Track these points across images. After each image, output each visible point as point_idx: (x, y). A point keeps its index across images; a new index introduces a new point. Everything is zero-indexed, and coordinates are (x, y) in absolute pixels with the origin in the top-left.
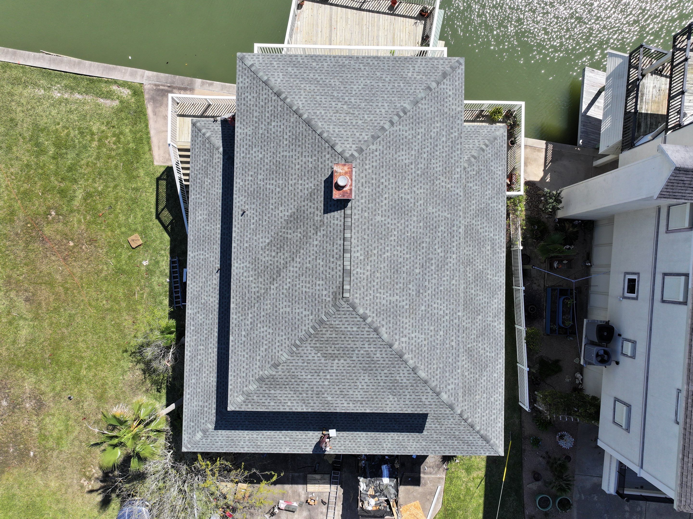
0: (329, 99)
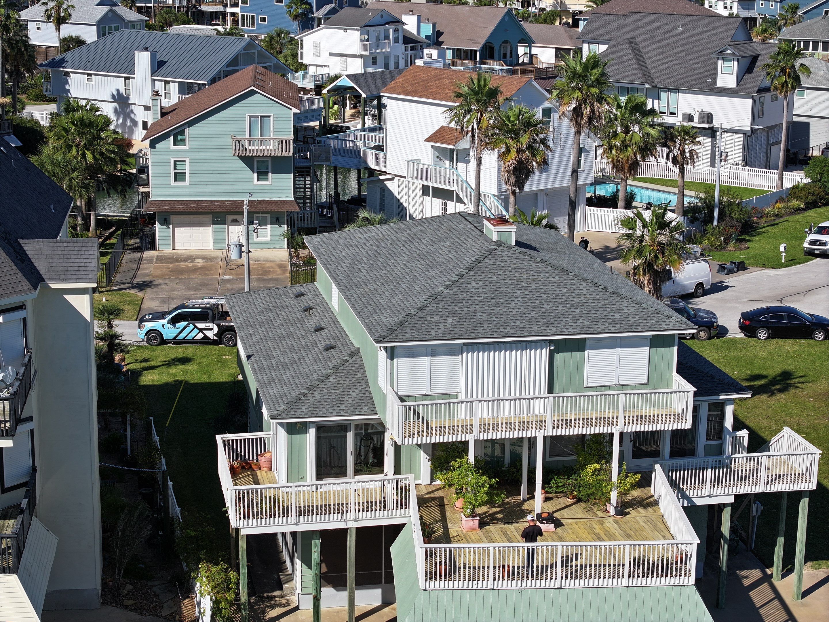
0: (550, 291)
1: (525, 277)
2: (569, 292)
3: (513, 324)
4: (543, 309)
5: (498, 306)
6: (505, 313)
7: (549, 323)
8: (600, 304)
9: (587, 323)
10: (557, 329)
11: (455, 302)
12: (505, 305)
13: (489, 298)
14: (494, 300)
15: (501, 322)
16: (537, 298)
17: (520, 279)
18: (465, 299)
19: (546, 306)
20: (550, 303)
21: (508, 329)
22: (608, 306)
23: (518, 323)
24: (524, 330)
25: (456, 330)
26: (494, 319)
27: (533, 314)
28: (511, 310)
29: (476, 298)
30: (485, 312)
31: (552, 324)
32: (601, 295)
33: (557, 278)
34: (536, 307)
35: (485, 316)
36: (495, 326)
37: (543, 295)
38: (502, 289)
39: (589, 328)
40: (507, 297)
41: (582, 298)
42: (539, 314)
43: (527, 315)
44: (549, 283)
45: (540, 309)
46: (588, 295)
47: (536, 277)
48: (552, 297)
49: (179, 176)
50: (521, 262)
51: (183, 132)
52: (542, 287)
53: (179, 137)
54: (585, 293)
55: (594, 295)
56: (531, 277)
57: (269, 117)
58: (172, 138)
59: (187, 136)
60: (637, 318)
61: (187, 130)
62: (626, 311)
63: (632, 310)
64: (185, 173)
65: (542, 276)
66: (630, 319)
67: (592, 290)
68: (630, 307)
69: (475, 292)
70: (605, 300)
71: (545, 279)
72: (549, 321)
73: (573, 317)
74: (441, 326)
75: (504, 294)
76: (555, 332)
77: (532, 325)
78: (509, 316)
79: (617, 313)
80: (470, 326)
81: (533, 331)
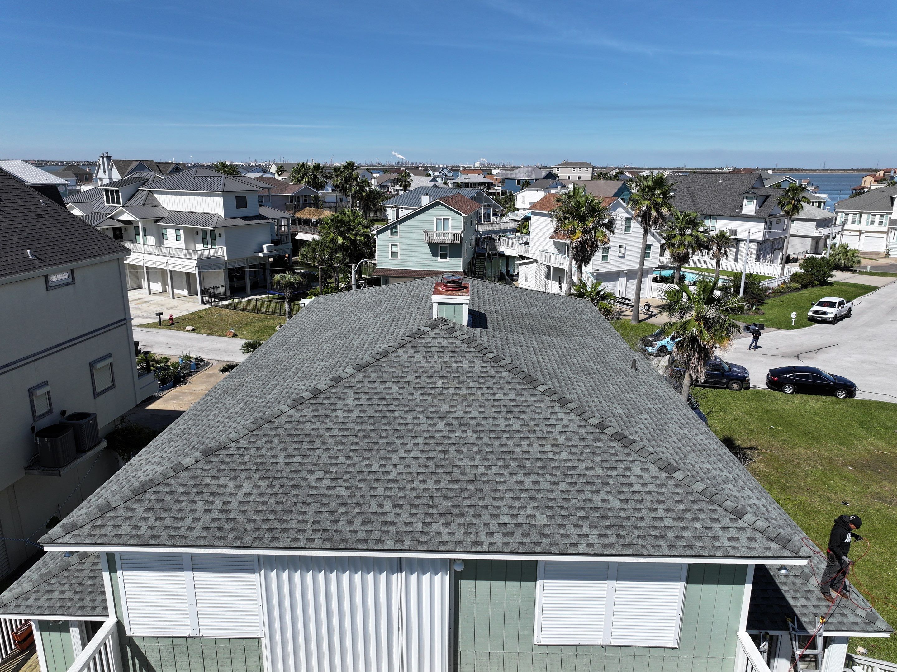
1: (453, 390)
2: (525, 429)
3: (374, 508)
4: (456, 471)
5: (367, 455)
6: (371, 477)
7: (456, 511)
8: (582, 465)
9: (541, 519)
10: (466, 533)
11: (290, 439)
12: (383, 453)
13: (361, 434)
14: (366, 441)
15: (351, 501)
16: (456, 440)
17: (441, 394)
18: (314, 433)
19: (466, 461)
20: (477, 456)
21: (357, 525)
22: (599, 471)
23: (387, 508)
24: (392, 529)
25: (241, 517)
26: (342, 490)
27: (430, 484)
28: (389, 468)
29: (336, 432)
30: (334, 469)
31: (462, 515)
32: (588, 442)
33: (512, 396)
34: (445, 463)
35: (327, 482)
36: (332, 513)
37: (470, 433)
38: (396, 414)
39: (543, 535)
40: (397, 434)
41: (548, 448)
42: (444, 485)
43: (416, 484)
44: (493, 406)
45: (450, 469)
46: (561, 441)
47: (473, 390)
48: (486, 440)
49: (394, 254)
50: (458, 358)
51: (396, 227)
52: (474, 414)
53: (394, 230)
54: (556, 435)
55: (575, 442)
56: (464, 390)
57: (448, 219)
58: (390, 230)
59: (398, 230)
60: (661, 513)
61: (398, 226)
62: (637, 488)
63: (652, 488)
64: (397, 253)
65: (485, 390)
66: (645, 513)
67: (573, 428)
68: (647, 479)
69: (340, 419)
70: (594, 454)
71: (487, 396)
72: (458, 506)
73: (513, 498)
74: (218, 504)
75: (395, 426)
76: (459, 543)
77: (416, 515)
78: (376, 485)
79: (615, 495)
80: (278, 508)
81: (410, 535)
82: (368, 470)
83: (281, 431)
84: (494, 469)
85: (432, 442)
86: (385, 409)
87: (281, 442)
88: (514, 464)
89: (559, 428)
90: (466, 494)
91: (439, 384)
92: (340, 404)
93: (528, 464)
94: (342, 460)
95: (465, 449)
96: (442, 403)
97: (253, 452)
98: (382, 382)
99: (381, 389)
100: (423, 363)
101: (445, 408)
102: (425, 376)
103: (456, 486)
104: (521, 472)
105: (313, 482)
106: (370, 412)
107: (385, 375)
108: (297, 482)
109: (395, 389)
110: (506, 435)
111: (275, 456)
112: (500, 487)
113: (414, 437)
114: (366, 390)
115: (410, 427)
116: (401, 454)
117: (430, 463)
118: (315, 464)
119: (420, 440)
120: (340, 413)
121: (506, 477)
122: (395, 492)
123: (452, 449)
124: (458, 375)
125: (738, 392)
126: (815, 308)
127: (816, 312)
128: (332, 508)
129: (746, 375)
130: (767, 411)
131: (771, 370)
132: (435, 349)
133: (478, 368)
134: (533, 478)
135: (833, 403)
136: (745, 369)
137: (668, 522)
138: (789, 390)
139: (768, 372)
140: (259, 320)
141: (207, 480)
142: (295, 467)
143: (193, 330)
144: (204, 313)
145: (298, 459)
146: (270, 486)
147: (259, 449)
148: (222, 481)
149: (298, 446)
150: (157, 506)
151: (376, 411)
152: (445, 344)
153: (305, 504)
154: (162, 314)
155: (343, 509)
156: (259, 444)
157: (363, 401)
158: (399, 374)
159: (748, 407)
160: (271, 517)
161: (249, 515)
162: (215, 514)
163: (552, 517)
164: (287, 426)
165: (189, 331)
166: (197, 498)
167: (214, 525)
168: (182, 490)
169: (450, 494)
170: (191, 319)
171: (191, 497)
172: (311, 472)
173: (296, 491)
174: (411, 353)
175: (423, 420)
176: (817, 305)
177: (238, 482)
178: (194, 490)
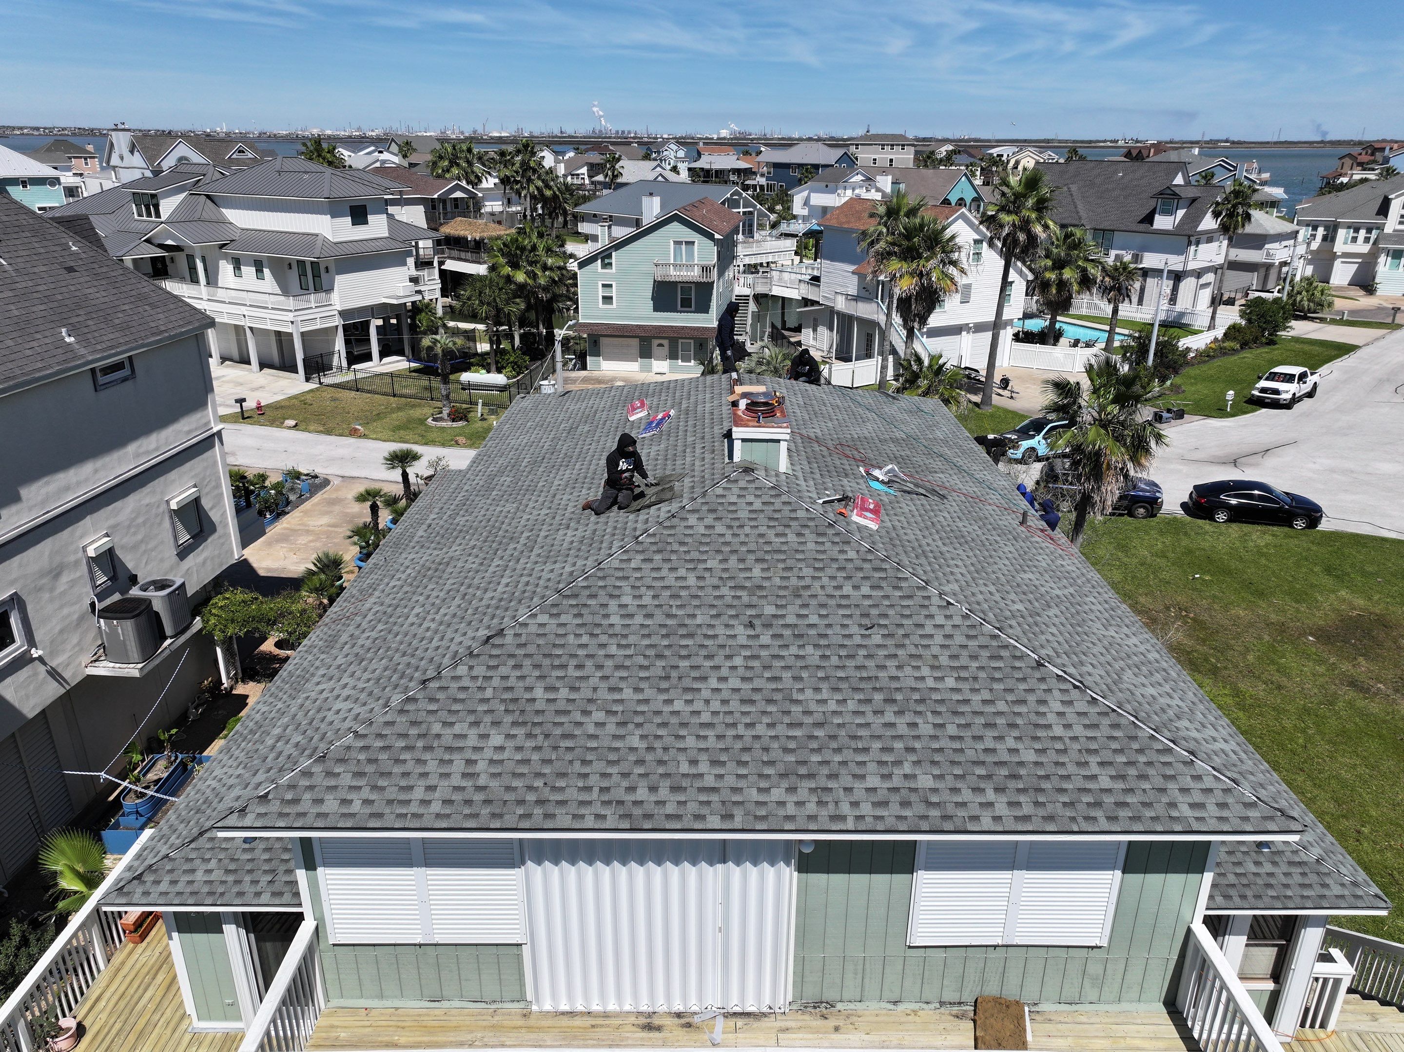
1: (777, 581)
2: (890, 642)
3: (685, 768)
4: (796, 709)
5: (664, 685)
6: (674, 720)
7: (803, 771)
8: (976, 698)
9: (925, 781)
10: (820, 803)
11: (547, 662)
12: (687, 683)
13: (651, 652)
14: (660, 663)
15: (649, 757)
16: (791, 661)
17: (760, 587)
18: (581, 652)
19: (809, 693)
20: (824, 686)
21: (664, 793)
23: (704, 767)
24: (714, 798)
25: (494, 784)
26: (635, 741)
27: (760, 730)
28: (698, 705)
29: (613, 650)
30: (619, 708)
31: (811, 776)
32: (984, 662)
34: (778, 696)
35: (611, 728)
36: (625, 775)
39: (929, 804)
40: (704, 652)
41: (925, 671)
42: (781, 730)
44: (840, 606)
45: (787, 706)
49: (607, 300)
51: (610, 256)
53: (607, 261)
57: (693, 243)
58: (600, 261)
59: (613, 261)
61: (614, 254)
64: (612, 297)
69: (618, 629)
70: (993, 679)
71: (830, 591)
72: (804, 763)
73: (883, 750)
74: (458, 766)
75: (699, 640)
76: (812, 818)
77: (745, 776)
78: (683, 732)
79: (1027, 742)
80: (547, 770)
81: (741, 808)
82: (667, 709)
83: (531, 649)
84: (851, 705)
85: (756, 663)
86: (680, 612)
87: (537, 666)
88: (878, 697)
89: (939, 639)
90: (814, 745)
91: (757, 572)
92: (613, 603)
93: (899, 697)
94: (627, 693)
95: (805, 675)
96: (763, 602)
97: (496, 682)
98: (671, 569)
99: (670, 581)
100: (728, 538)
101: (770, 610)
102: (734, 558)
103: (797, 733)
104: (890, 710)
105: (591, 729)
106: (659, 618)
107: (674, 557)
108: (568, 728)
109: (692, 581)
110: (862, 652)
111: (529, 689)
112: (861, 732)
113: (729, 657)
114: (648, 581)
115: (721, 641)
116: (713, 683)
117: (757, 697)
118: (590, 701)
119: (738, 661)
120: (615, 619)
121: (870, 718)
122: (711, 743)
123: (787, 675)
124: (783, 557)
125: (1144, 521)
126: (1263, 384)
127: (1264, 390)
128: (624, 767)
129: (1158, 494)
130: (1189, 552)
131: (1195, 487)
132: (743, 514)
133: (811, 546)
134: (908, 718)
135: (1287, 536)
136: (1156, 485)
137: (1105, 782)
138: (1221, 517)
139: (1191, 489)
140: (399, 409)
141: (437, 728)
142: (561, 705)
143: (296, 425)
144: (309, 397)
145: (564, 693)
146: (529, 736)
147: (505, 678)
148: (458, 729)
149: (560, 673)
150: (370, 769)
151: (669, 616)
152: (757, 505)
153: (584, 762)
154: (244, 400)
155: (641, 770)
156: (503, 671)
157: (647, 600)
158: (695, 555)
159: (1160, 546)
160: (539, 783)
161: (507, 780)
162: (456, 780)
163: (941, 777)
164: (541, 641)
165: (290, 428)
166: (427, 756)
167: (457, 797)
168: (402, 743)
169: (792, 745)
170: (289, 407)
171: (418, 754)
172: (586, 713)
173: (569, 743)
174: (709, 521)
175: (740, 630)
176: (1267, 379)
177: (482, 730)
178: (420, 744)
